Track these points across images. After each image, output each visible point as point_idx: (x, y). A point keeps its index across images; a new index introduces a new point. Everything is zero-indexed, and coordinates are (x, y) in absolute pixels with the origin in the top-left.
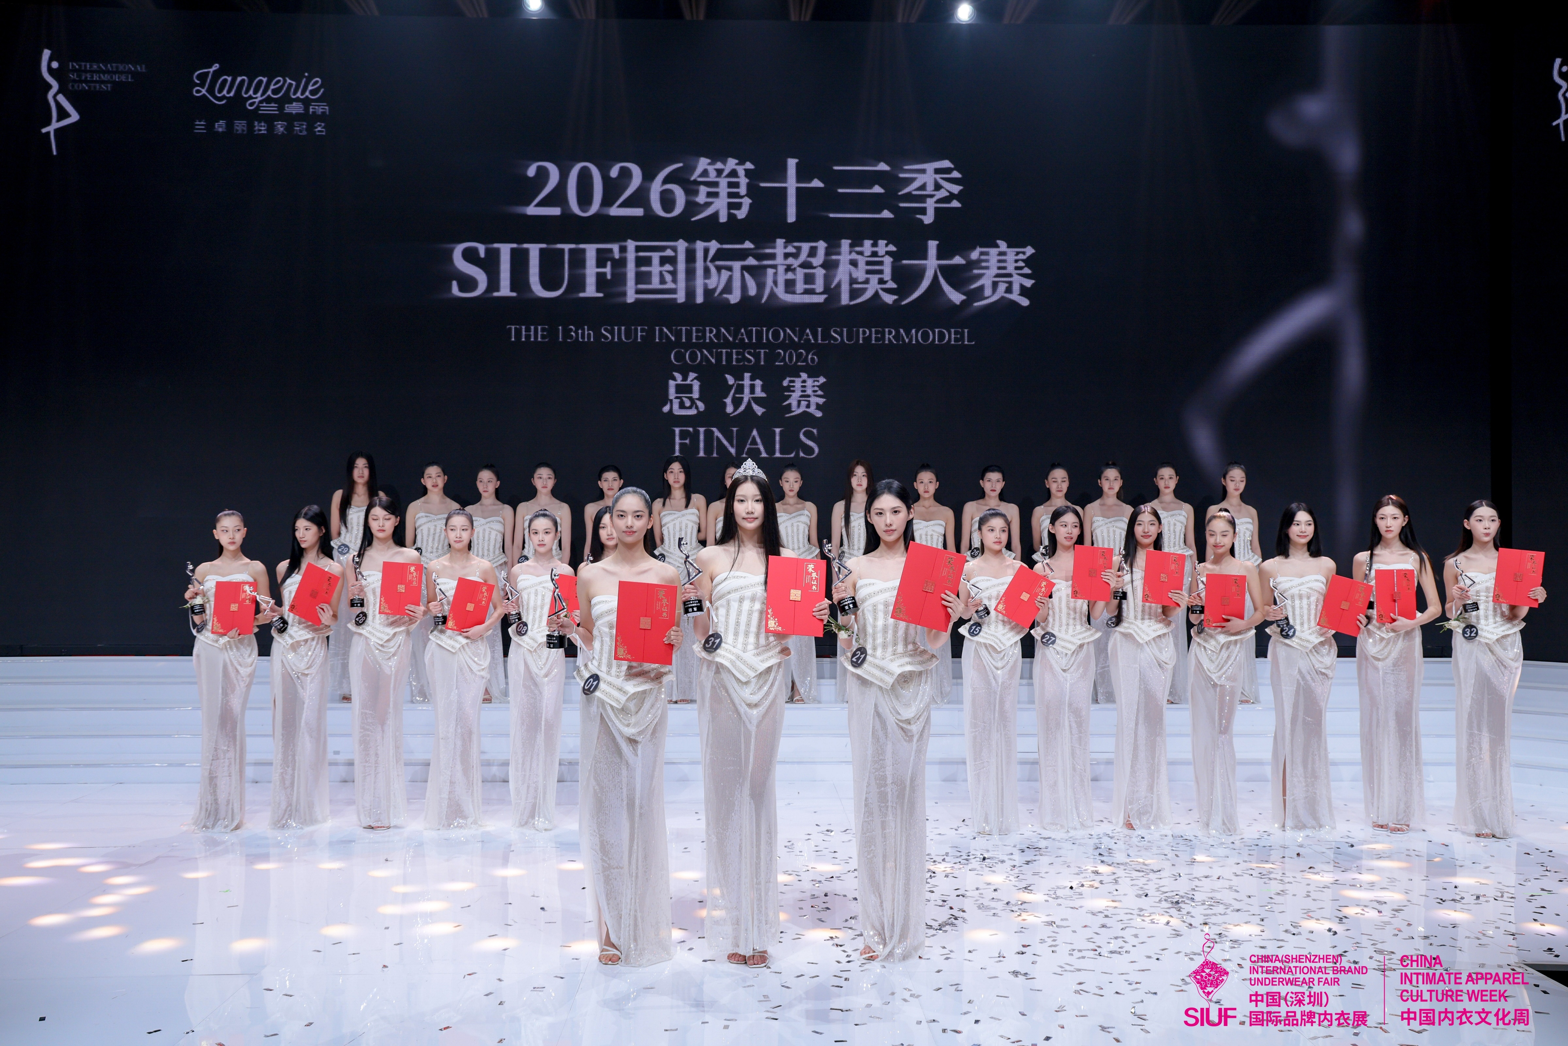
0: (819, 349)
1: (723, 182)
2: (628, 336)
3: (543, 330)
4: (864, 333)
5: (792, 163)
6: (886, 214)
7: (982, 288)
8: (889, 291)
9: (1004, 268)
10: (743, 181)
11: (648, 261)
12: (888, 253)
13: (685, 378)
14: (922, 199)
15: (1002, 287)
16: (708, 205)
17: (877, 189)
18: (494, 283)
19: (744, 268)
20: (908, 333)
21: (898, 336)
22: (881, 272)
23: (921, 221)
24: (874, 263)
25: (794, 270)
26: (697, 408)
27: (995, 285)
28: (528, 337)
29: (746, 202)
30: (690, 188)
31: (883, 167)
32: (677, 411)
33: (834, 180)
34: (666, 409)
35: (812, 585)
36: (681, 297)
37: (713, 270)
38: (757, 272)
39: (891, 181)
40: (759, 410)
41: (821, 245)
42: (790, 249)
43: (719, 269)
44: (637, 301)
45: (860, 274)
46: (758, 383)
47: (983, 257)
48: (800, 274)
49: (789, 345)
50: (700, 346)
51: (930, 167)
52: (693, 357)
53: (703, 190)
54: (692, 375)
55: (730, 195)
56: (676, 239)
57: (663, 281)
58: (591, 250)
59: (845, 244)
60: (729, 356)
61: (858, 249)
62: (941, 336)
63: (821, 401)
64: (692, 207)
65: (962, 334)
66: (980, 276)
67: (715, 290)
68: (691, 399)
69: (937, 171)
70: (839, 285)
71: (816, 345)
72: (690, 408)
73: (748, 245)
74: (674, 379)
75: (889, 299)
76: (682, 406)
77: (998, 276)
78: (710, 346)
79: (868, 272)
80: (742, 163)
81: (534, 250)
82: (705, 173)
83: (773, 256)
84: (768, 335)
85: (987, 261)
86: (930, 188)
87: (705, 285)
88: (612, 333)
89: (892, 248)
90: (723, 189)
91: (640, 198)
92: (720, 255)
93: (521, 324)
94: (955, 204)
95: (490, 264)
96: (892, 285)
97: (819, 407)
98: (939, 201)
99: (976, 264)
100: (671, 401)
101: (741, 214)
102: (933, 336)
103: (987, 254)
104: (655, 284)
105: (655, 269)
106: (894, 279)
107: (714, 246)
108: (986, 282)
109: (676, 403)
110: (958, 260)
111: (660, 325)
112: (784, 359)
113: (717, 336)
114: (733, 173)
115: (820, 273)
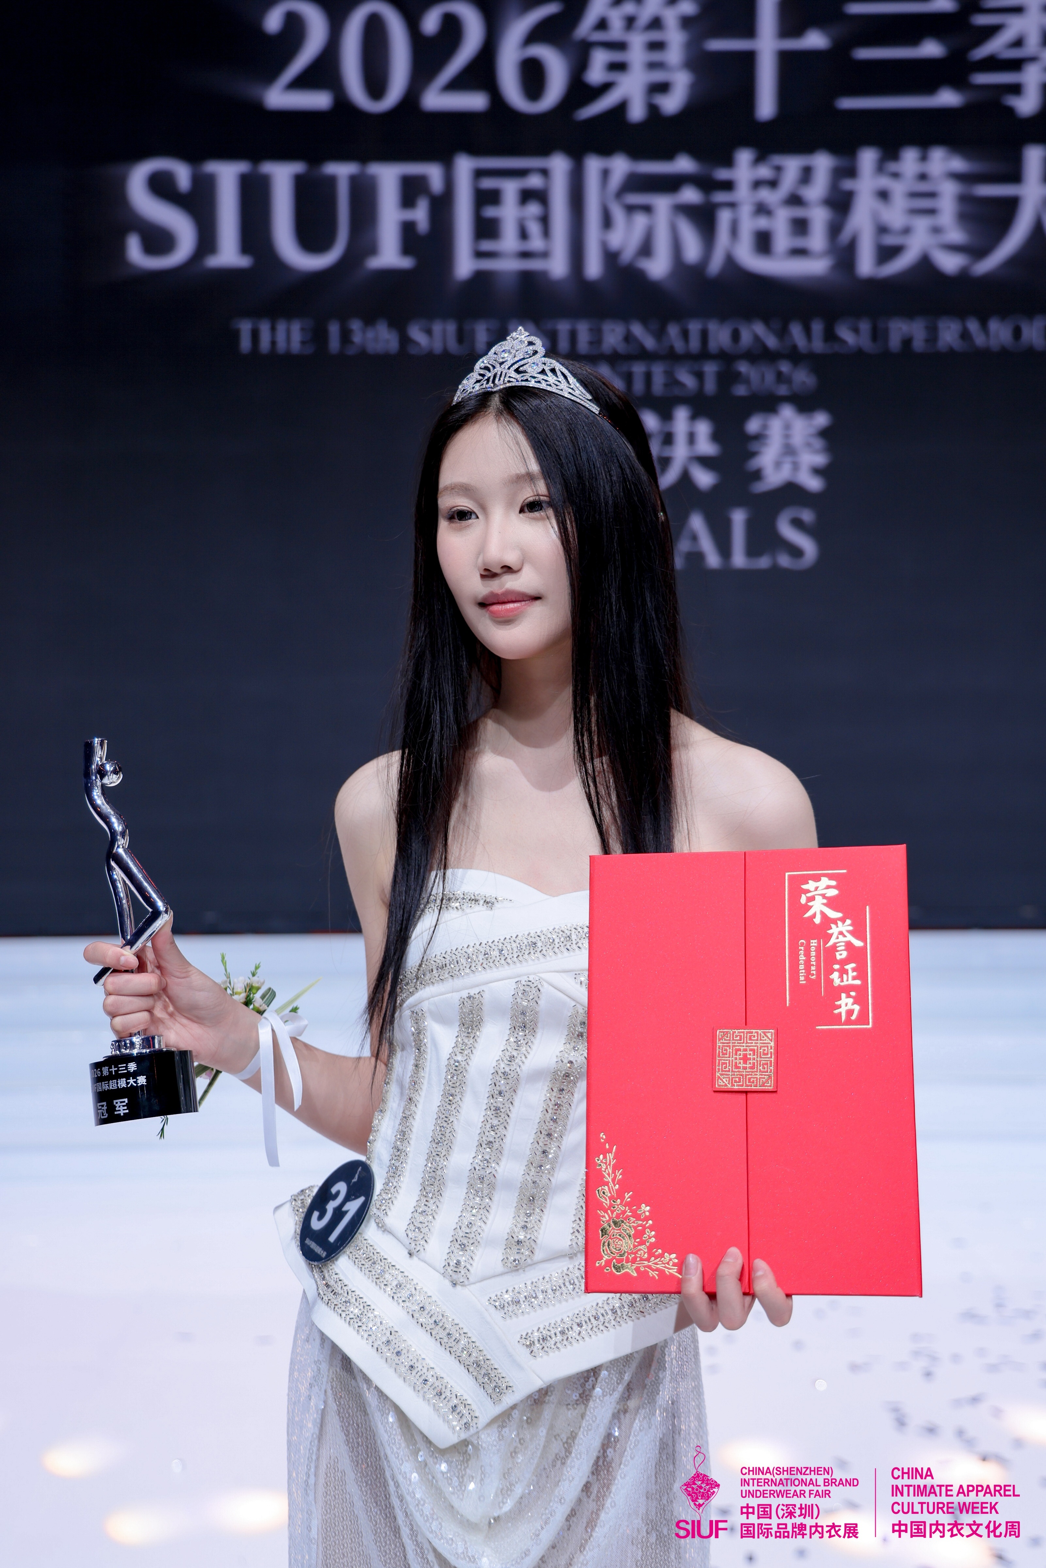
0: (815, 362)
1: (637, 40)
2: (460, 339)
3: (302, 329)
4: (900, 328)
6: (948, 98)
8: (951, 248)
10: (675, 37)
11: (495, 198)
12: (952, 175)
14: (1018, 65)
16: (607, 87)
17: (932, 49)
18: (206, 239)
19: (678, 209)
20: (984, 326)
21: (964, 335)
22: (933, 212)
23: (1014, 110)
25: (770, 213)
28: (273, 343)
29: (682, 79)
33: (847, 31)
35: (836, 993)
36: (558, 266)
37: (618, 214)
39: (958, 32)
40: (704, 479)
41: (822, 162)
42: (764, 172)
43: (630, 210)
44: (477, 275)
45: (895, 216)
46: (703, 428)
48: (783, 216)
49: (759, 355)
53: (600, 58)
55: (652, 67)
57: (523, 235)
59: (868, 157)
60: (648, 377)
61: (892, 167)
63: (820, 460)
67: (621, 252)
70: (855, 239)
71: (811, 355)
73: (685, 164)
75: (951, 263)
78: (613, 359)
79: (912, 212)
81: (281, 175)
82: (602, 24)
83: (729, 186)
84: (720, 336)
86: (1033, 41)
87: (604, 243)
88: (429, 333)
89: (956, 164)
90: (637, 55)
92: (634, 183)
93: (260, 318)
96: (956, 236)
97: (817, 471)
101: (672, 103)
104: (510, 240)
105: (509, 212)
106: (961, 224)
107: (620, 167)
112: (748, 383)
113: (628, 338)
114: (656, 24)
115: (819, 217)
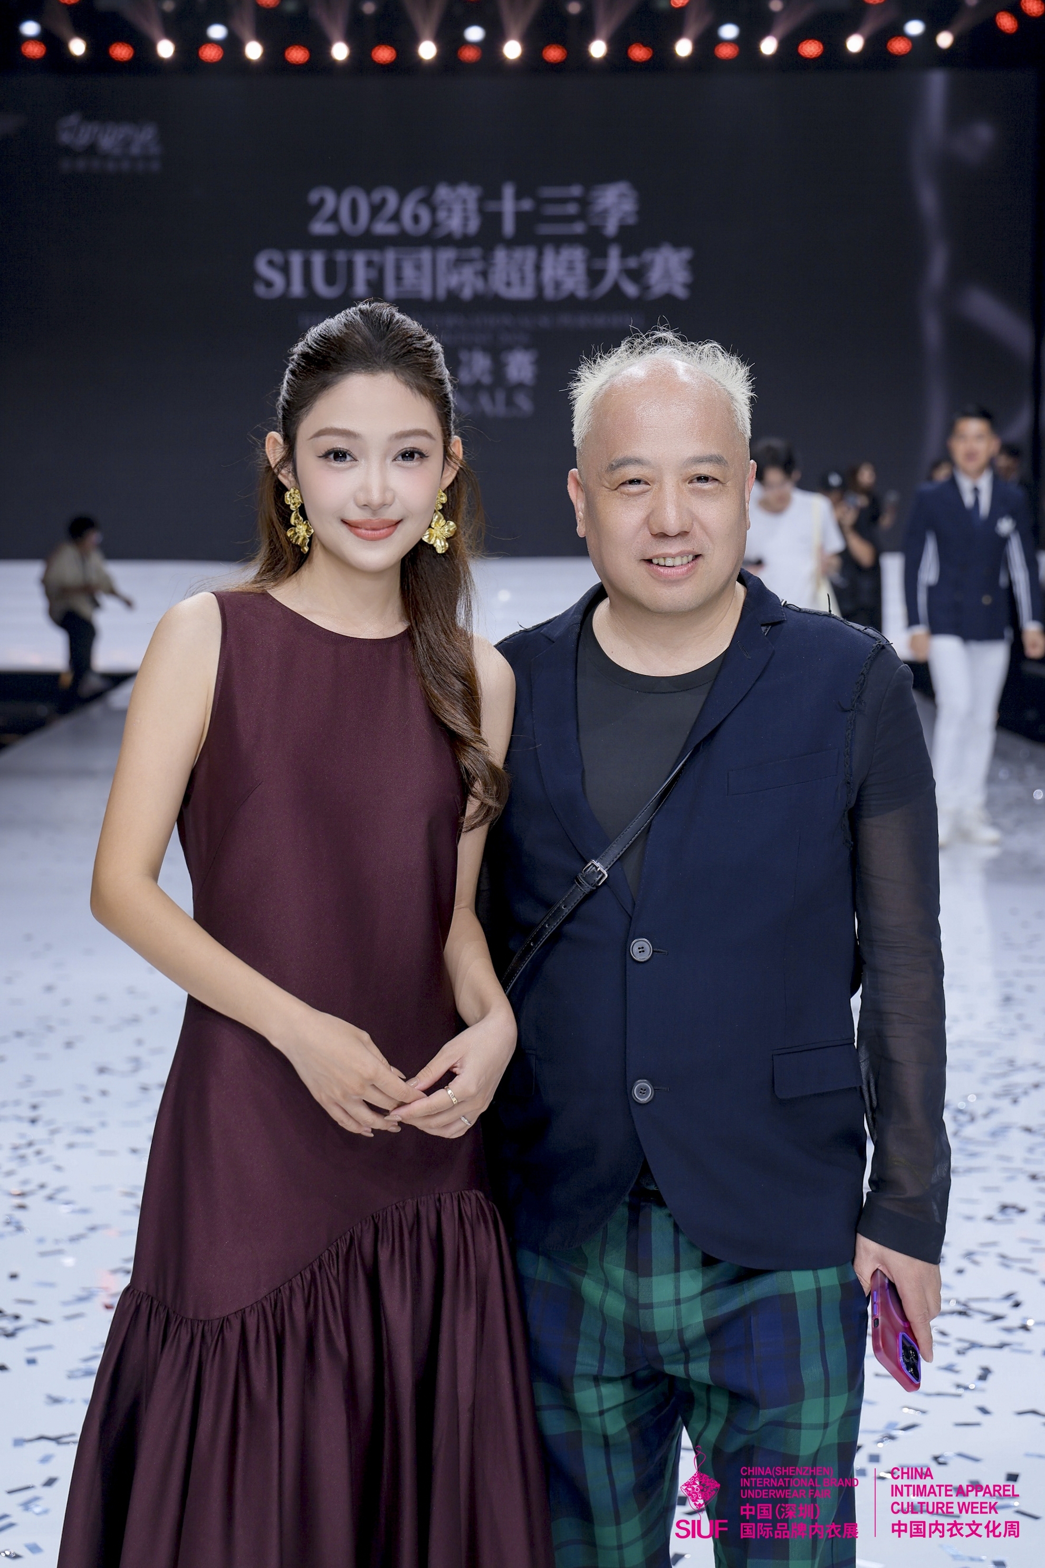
5: (509, 188)
7: (651, 284)
8: (582, 287)
10: (473, 205)
12: (582, 258)
15: (666, 285)
18: (288, 283)
23: (605, 233)
24: (571, 267)
30: (433, 210)
33: (540, 202)
37: (451, 272)
38: (484, 274)
39: (584, 203)
40: (486, 380)
41: (532, 252)
42: (509, 256)
46: (485, 358)
47: (652, 260)
56: (423, 250)
58: (360, 259)
59: (549, 252)
61: (559, 255)
63: (533, 372)
64: (435, 224)
66: (650, 274)
67: (452, 288)
70: (545, 284)
73: (477, 253)
75: (582, 294)
81: (318, 260)
83: (496, 261)
85: (655, 262)
87: (446, 284)
89: (585, 254)
91: (396, 218)
92: (459, 260)
94: (633, 220)
95: (285, 269)
96: (585, 283)
98: (620, 218)
99: (648, 264)
103: (656, 256)
107: (452, 254)
108: (655, 279)
110: (635, 262)
112: (504, 339)
114: (464, 201)
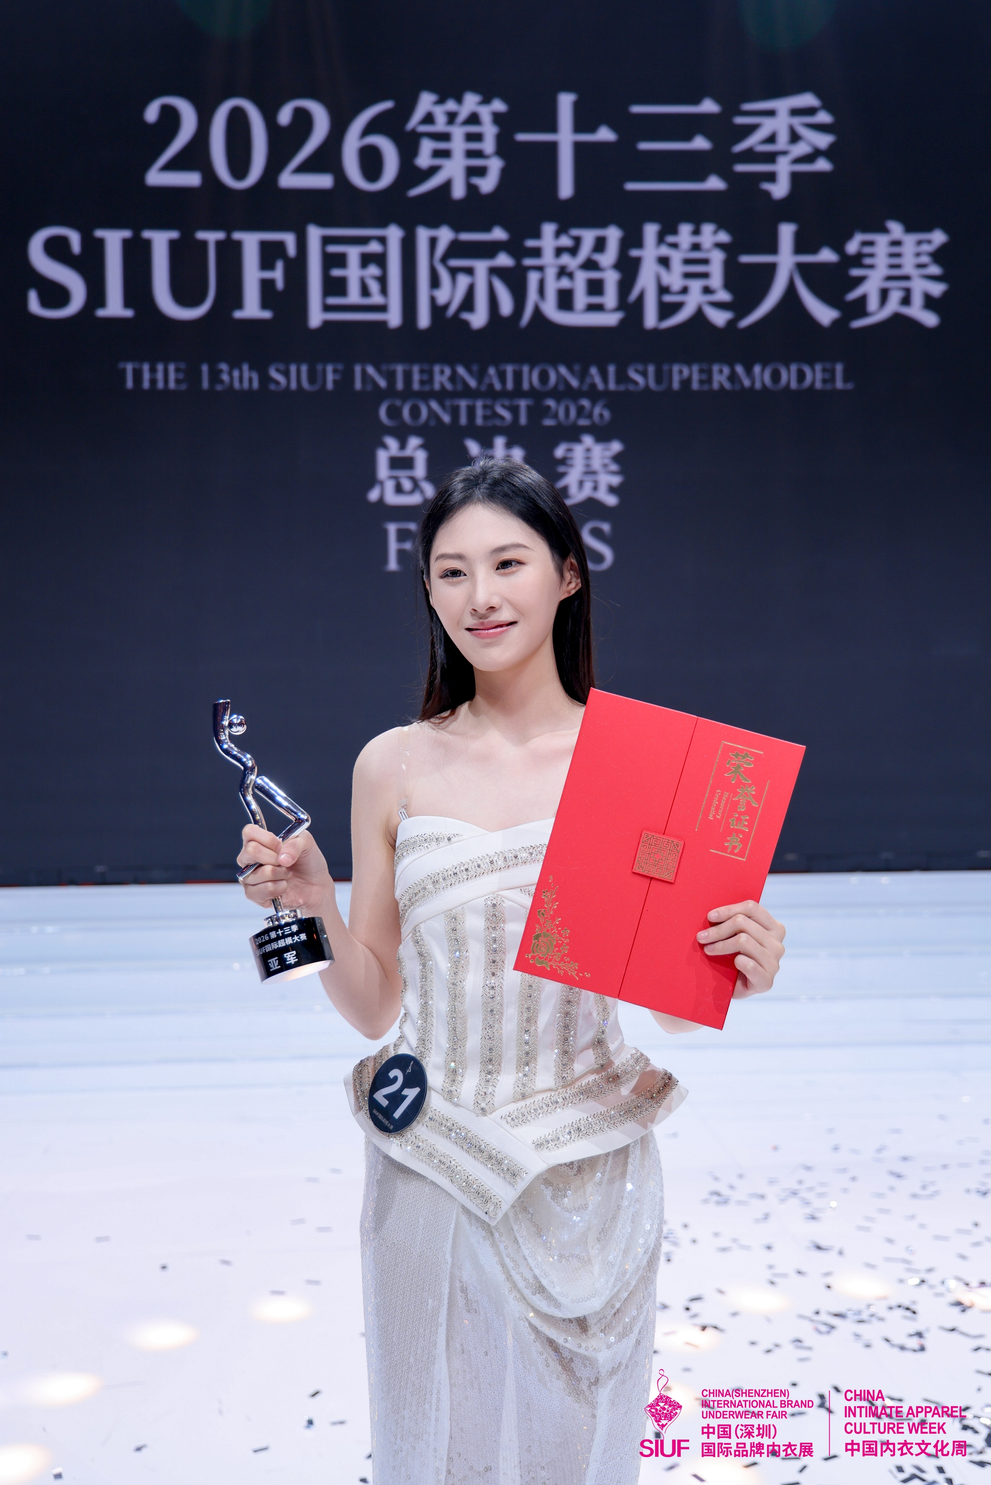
0: (610, 399)
1: (458, 132)
2: (312, 379)
3: (177, 370)
4: (681, 372)
5: (566, 102)
6: (714, 183)
7: (863, 299)
8: (719, 305)
9: (898, 266)
10: (489, 130)
11: (340, 261)
12: (719, 246)
13: (403, 446)
14: (771, 158)
15: (895, 297)
16: (433, 170)
17: (700, 143)
19: (494, 271)
20: (749, 371)
21: (733, 377)
22: (705, 275)
23: (767, 194)
25: (571, 276)
26: (422, 492)
27: (884, 294)
28: (153, 381)
29: (495, 165)
31: (709, 106)
32: (392, 499)
34: (374, 495)
36: (394, 318)
37: (444, 276)
38: (512, 277)
41: (613, 235)
42: (565, 241)
43: (454, 272)
44: (326, 324)
45: (674, 279)
46: (518, 452)
47: (867, 250)
48: (581, 278)
49: (564, 393)
50: (426, 396)
51: (783, 105)
52: (415, 412)
53: (427, 147)
54: (414, 442)
55: (471, 154)
56: (384, 225)
57: (365, 291)
59: (651, 231)
60: (471, 411)
61: (670, 239)
62: (801, 376)
63: (616, 480)
65: (833, 372)
66: (861, 280)
67: (446, 307)
68: (413, 480)
69: (795, 112)
70: (641, 298)
71: (606, 393)
72: (412, 492)
73: (499, 234)
74: (385, 446)
75: (719, 318)
76: (399, 489)
77: (890, 278)
78: (442, 396)
79: (687, 276)
80: (486, 100)
82: (429, 119)
83: (537, 252)
84: (531, 377)
85: (871, 255)
86: (783, 138)
87: (433, 300)
88: (286, 374)
89: (724, 237)
90: (458, 145)
92: (456, 249)
93: (142, 360)
94: (823, 165)
96: (724, 296)
97: (613, 490)
98: (798, 160)
99: (857, 260)
100: (381, 483)
101: (487, 184)
102: (788, 376)
103: (871, 243)
104: (354, 296)
105: (353, 272)
106: (728, 285)
107: (445, 235)
108: (871, 288)
109: (390, 486)
110: (827, 255)
111: (364, 362)
112: (556, 416)
113: (452, 379)
114: (474, 119)
115: (611, 279)
